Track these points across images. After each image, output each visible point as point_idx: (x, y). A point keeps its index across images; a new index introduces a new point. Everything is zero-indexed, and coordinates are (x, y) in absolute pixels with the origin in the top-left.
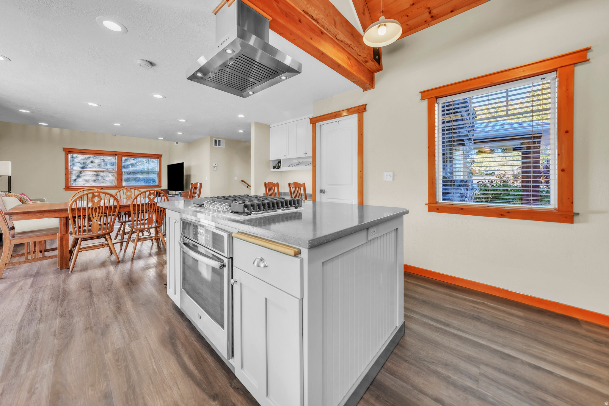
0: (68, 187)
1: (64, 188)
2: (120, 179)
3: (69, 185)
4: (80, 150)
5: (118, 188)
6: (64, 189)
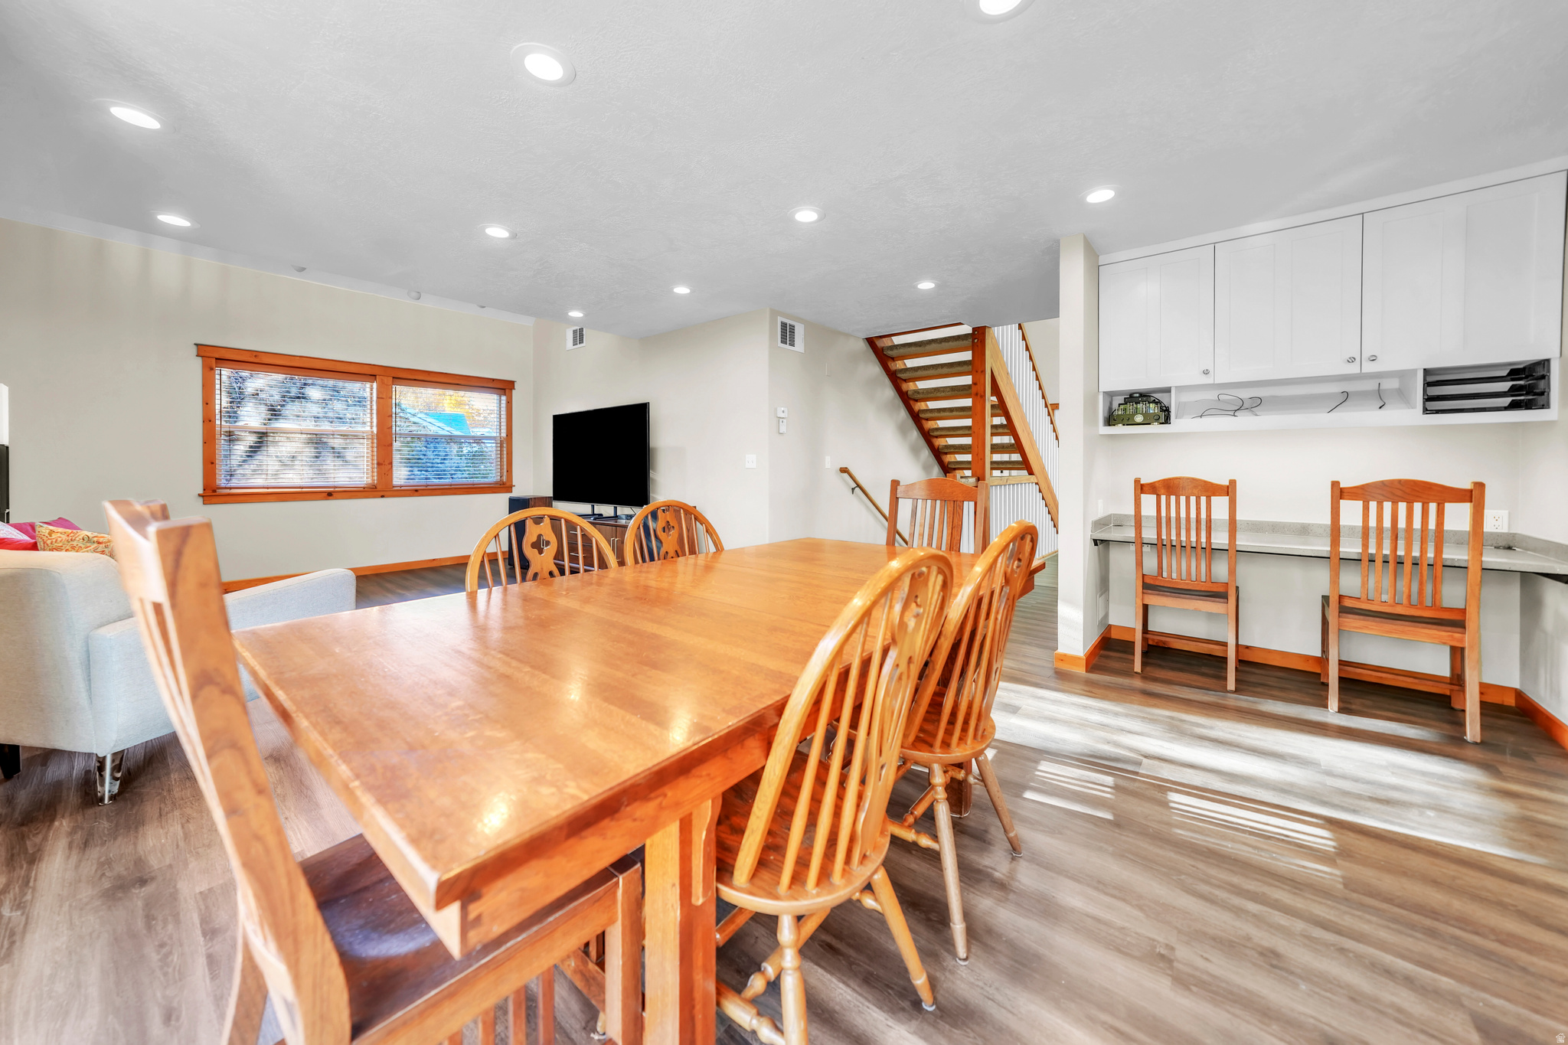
0: (215, 491)
1: (201, 492)
2: (386, 463)
3: (218, 482)
4: (256, 353)
5: (382, 494)
6: (199, 495)
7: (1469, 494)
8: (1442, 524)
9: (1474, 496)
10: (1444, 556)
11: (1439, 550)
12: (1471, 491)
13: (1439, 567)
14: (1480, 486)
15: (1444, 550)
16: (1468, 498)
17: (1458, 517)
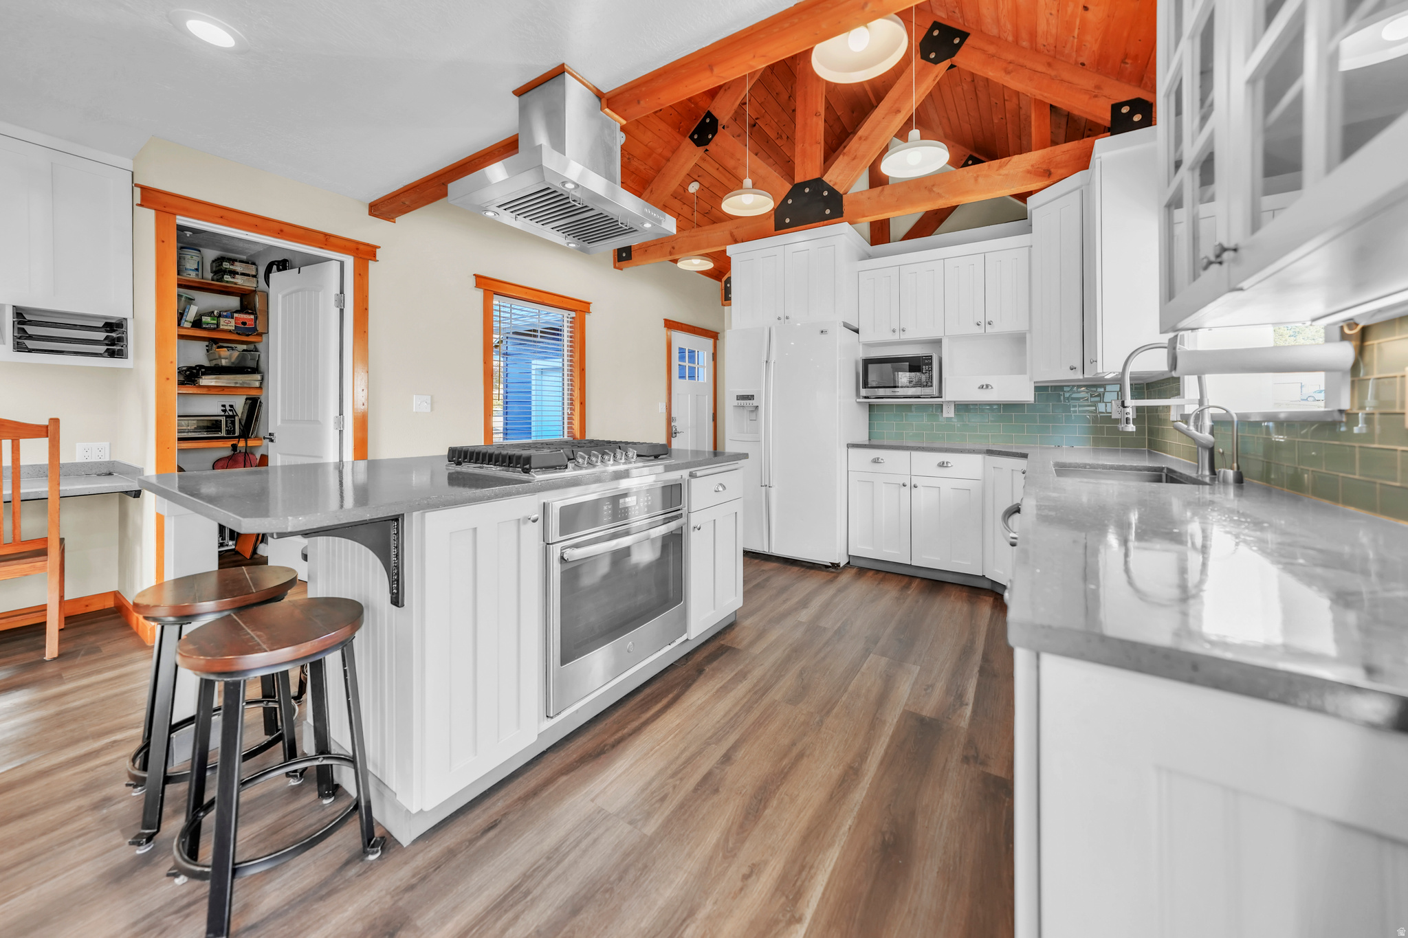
7: (45, 430)
8: (18, 459)
9: (49, 431)
10: (22, 491)
11: (16, 485)
12: (47, 427)
13: (17, 503)
14: (55, 421)
15: (22, 486)
16: (45, 434)
17: (34, 452)
